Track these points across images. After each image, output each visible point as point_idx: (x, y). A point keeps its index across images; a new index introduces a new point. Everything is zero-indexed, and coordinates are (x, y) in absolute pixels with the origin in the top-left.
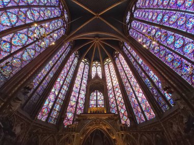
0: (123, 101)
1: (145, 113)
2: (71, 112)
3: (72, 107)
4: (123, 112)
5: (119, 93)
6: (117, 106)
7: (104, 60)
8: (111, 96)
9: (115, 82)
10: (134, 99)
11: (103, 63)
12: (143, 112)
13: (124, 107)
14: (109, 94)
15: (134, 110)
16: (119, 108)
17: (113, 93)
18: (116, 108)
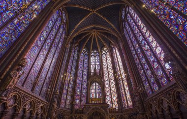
0: (115, 91)
1: (128, 101)
2: (78, 99)
3: (78, 95)
4: (115, 99)
5: (113, 85)
6: (111, 94)
8: (107, 86)
9: (111, 74)
10: (123, 91)
13: (116, 95)
14: (105, 84)
15: (122, 98)
16: (113, 96)
17: (108, 84)
18: (110, 96)
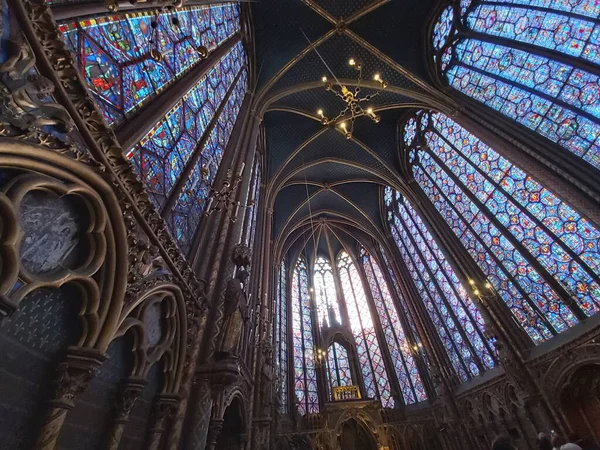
0: (382, 363)
1: (416, 390)
3: (299, 379)
4: (383, 385)
5: (375, 347)
6: (373, 371)
7: (337, 253)
8: (361, 350)
9: (366, 319)
10: (400, 363)
11: (337, 262)
12: (412, 388)
13: (385, 375)
15: (401, 383)
16: (377, 376)
17: (363, 345)
18: (371, 376)
